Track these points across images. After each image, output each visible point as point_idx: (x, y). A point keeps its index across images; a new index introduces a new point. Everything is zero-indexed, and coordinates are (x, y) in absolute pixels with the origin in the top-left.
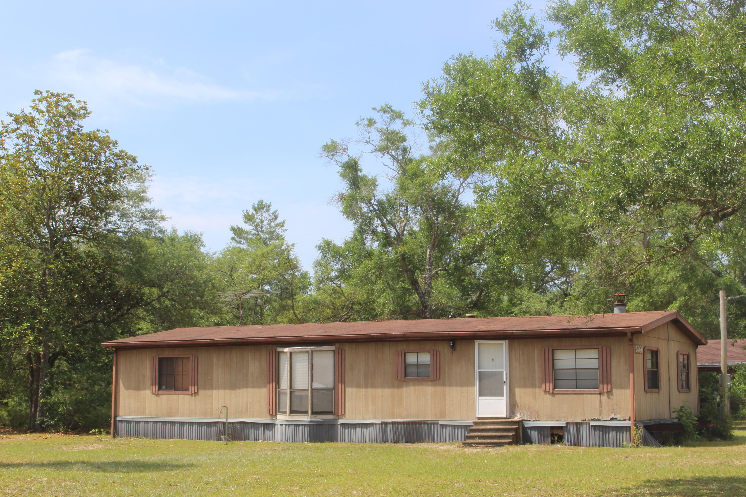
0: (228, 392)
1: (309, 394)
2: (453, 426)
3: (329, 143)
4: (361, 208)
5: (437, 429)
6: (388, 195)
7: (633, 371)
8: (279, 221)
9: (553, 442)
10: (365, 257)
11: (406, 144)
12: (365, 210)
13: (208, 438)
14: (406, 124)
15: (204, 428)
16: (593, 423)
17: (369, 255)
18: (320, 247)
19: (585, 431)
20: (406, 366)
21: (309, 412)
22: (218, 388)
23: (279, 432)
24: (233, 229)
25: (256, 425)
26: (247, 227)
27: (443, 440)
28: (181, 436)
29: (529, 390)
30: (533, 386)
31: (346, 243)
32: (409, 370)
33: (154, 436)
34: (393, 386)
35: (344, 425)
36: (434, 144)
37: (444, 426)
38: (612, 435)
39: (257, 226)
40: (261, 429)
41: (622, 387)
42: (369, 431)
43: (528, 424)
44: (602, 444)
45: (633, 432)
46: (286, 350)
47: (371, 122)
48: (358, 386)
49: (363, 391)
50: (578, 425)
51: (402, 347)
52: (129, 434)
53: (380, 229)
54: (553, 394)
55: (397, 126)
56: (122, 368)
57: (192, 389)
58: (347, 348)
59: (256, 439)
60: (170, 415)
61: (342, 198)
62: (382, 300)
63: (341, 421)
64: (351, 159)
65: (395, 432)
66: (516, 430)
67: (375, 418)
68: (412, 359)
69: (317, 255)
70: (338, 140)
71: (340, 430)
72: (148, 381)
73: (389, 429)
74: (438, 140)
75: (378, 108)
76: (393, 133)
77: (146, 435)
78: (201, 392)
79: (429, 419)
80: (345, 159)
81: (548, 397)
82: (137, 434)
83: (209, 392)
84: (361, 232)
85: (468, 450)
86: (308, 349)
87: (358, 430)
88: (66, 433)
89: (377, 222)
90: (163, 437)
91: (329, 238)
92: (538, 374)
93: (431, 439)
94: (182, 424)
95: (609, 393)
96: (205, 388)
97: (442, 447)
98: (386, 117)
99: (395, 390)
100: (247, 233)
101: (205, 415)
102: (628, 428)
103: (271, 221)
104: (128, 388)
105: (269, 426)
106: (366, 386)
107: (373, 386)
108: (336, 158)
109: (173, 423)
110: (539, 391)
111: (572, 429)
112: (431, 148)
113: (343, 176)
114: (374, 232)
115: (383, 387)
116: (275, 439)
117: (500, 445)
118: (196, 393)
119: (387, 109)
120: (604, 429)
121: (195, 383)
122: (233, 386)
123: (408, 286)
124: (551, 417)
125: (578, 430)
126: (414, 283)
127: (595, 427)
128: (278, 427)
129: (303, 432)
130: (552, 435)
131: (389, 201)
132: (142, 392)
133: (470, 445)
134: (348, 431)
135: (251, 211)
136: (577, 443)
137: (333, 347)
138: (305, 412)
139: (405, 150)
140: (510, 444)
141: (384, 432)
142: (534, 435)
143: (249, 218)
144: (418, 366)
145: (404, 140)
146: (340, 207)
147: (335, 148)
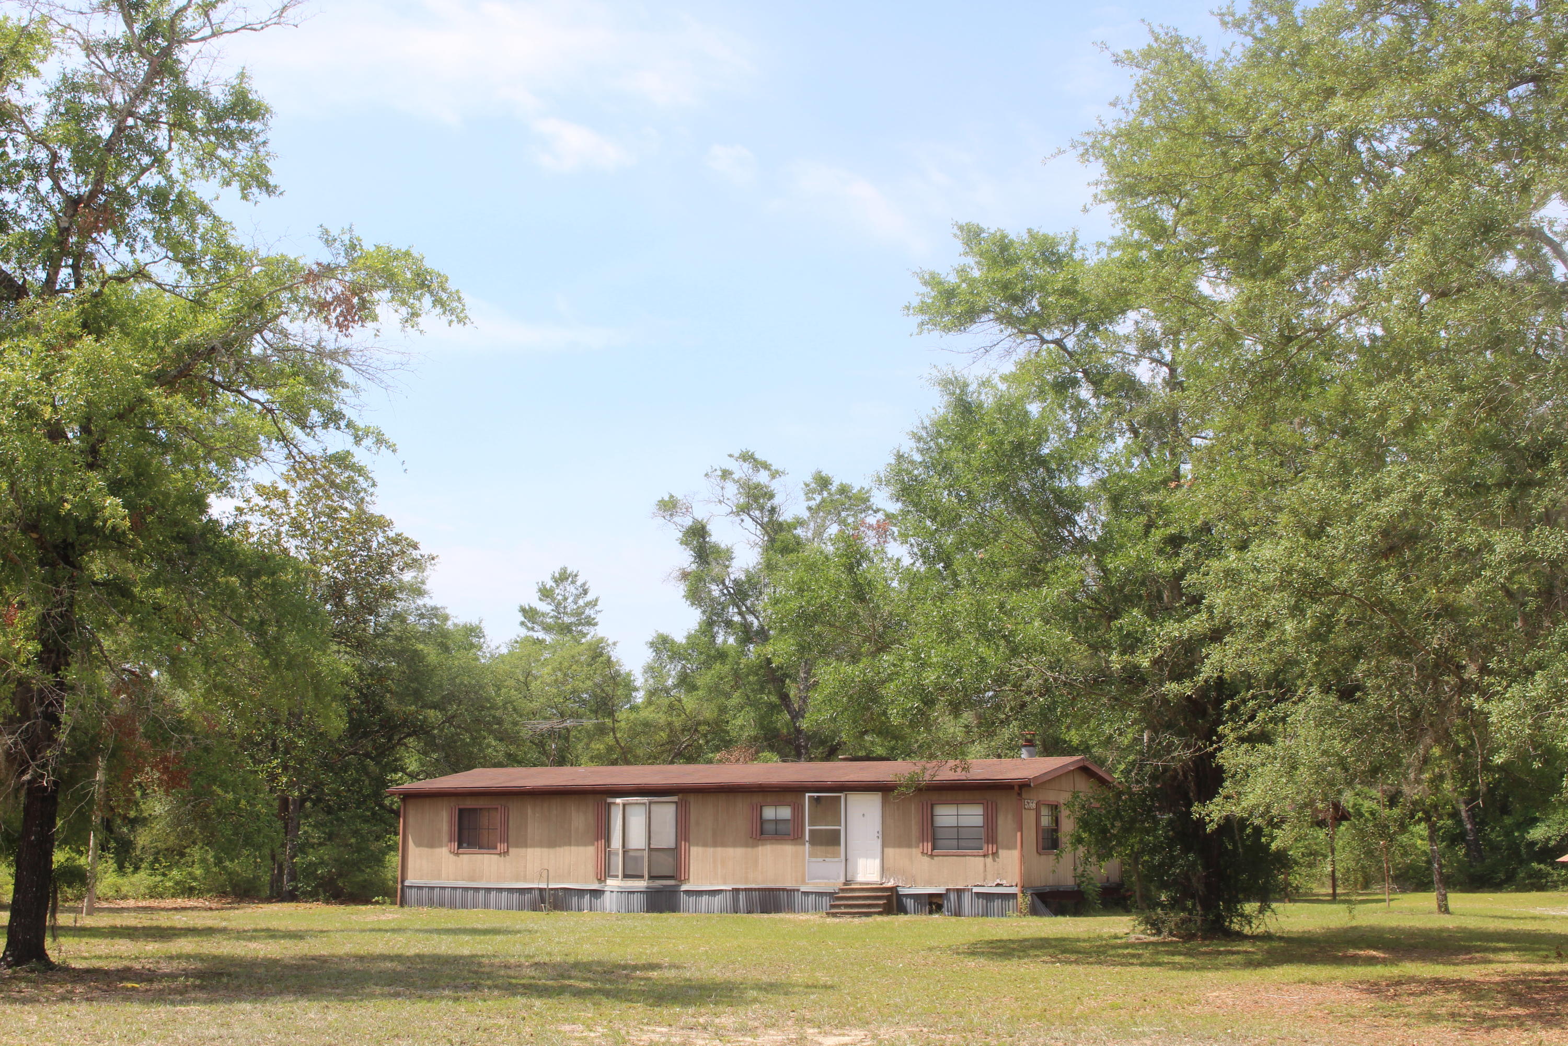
0: (545, 851)
1: (646, 854)
2: (816, 893)
3: (666, 498)
4: (710, 592)
5: (798, 897)
6: (747, 572)
7: (1021, 829)
8: (590, 597)
9: (931, 912)
10: (715, 658)
11: (776, 501)
12: (716, 593)
13: (521, 908)
14: (775, 474)
15: (516, 896)
16: (975, 890)
17: (722, 655)
18: (651, 644)
19: (966, 898)
20: (762, 821)
21: (646, 876)
22: (533, 846)
23: (609, 901)
24: (523, 610)
25: (581, 892)
26: (545, 607)
27: (806, 911)
28: (486, 906)
29: (905, 851)
30: (909, 846)
31: (689, 637)
32: (767, 827)
33: (452, 906)
34: (746, 845)
35: (687, 892)
36: (813, 503)
37: (806, 894)
38: (997, 903)
39: (558, 605)
40: (587, 897)
41: (1008, 847)
42: (717, 899)
43: (903, 891)
44: (986, 913)
45: (1020, 900)
46: (619, 801)
47: (726, 474)
48: (705, 845)
49: (710, 850)
50: (959, 892)
51: (757, 799)
52: (420, 903)
53: (737, 618)
54: (932, 856)
55: (763, 477)
56: (411, 820)
57: (501, 847)
58: (692, 798)
59: (580, 909)
60: (472, 879)
61: (685, 575)
62: (739, 722)
63: (684, 887)
64: (696, 521)
65: (749, 900)
66: (888, 898)
67: (725, 883)
68: (769, 813)
69: (648, 655)
70: (679, 495)
71: (683, 897)
72: (445, 838)
73: (742, 896)
74: (818, 498)
75: (737, 455)
76: (757, 486)
77: (442, 904)
78: (512, 851)
79: (788, 885)
80: (688, 522)
81: (926, 859)
82: (431, 903)
83: (522, 851)
84: (710, 624)
85: (830, 920)
86: (645, 800)
87: (705, 898)
88: (327, 902)
89: (732, 610)
90: (464, 906)
91: (665, 631)
92: (915, 831)
93: (791, 908)
94: (488, 890)
95: (995, 854)
96: (517, 845)
97: (803, 917)
98: (746, 466)
99: (749, 850)
100: (544, 615)
101: (517, 880)
102: (1014, 896)
103: (578, 597)
104: (418, 844)
105: (597, 893)
106: (715, 844)
107: (724, 845)
108: (676, 519)
109: (477, 889)
110: (916, 852)
111: (953, 896)
112: (810, 509)
113: (685, 543)
114: (729, 624)
115: (734, 845)
116: (603, 909)
117: (868, 914)
118: (506, 853)
119: (747, 457)
120: (988, 897)
121: (505, 839)
122: (552, 843)
123: (774, 699)
124: (929, 883)
125: (959, 898)
126: (785, 697)
127: (977, 894)
128: (607, 894)
129: (637, 900)
130: (930, 904)
131: (749, 581)
132: (437, 851)
133: (834, 915)
134: (692, 899)
135: (550, 584)
136: (958, 913)
137: (675, 799)
138: (641, 877)
139: (773, 510)
140: (880, 913)
141: (736, 900)
142: (910, 903)
143: (546, 593)
144: (776, 821)
145: (771, 496)
146: (681, 589)
147: (675, 506)
